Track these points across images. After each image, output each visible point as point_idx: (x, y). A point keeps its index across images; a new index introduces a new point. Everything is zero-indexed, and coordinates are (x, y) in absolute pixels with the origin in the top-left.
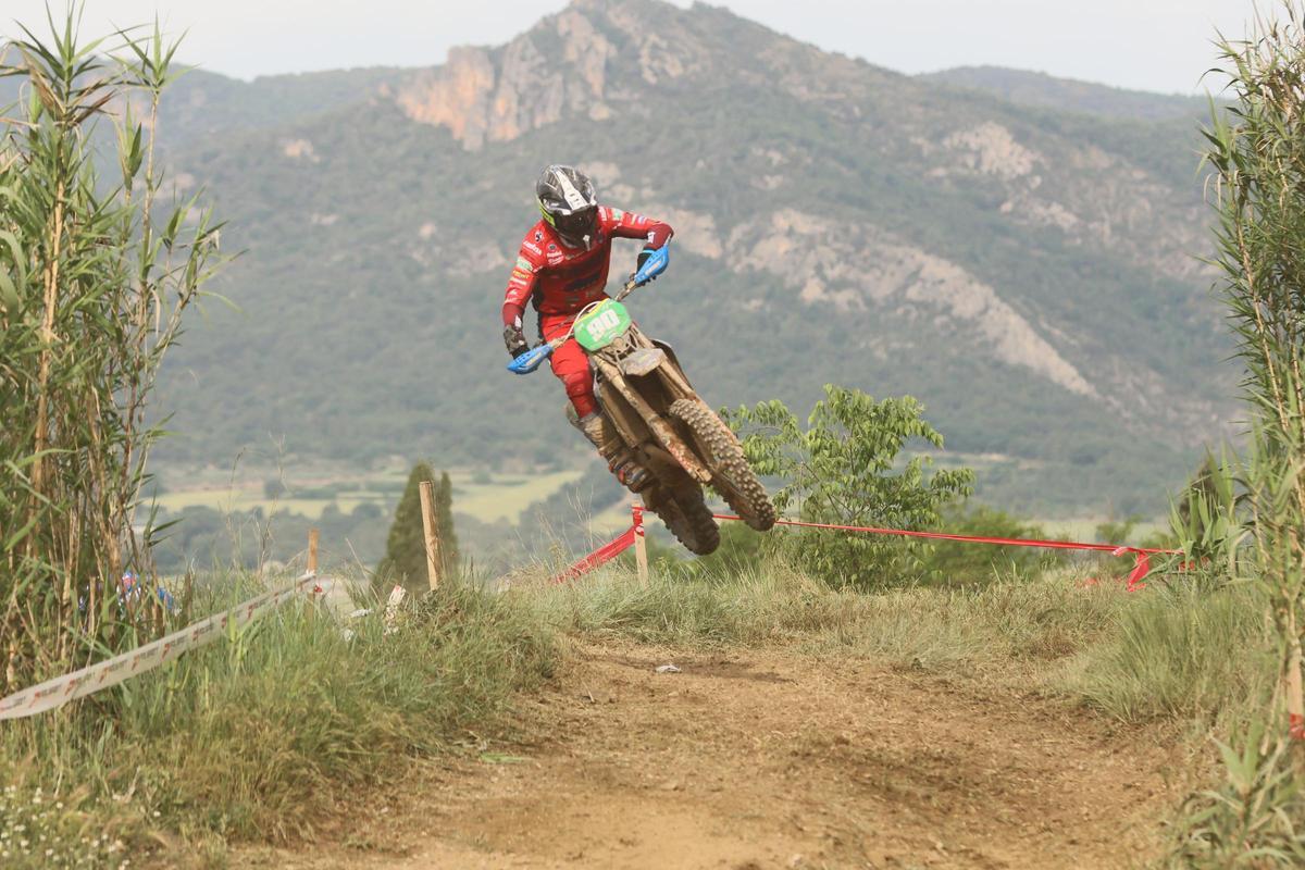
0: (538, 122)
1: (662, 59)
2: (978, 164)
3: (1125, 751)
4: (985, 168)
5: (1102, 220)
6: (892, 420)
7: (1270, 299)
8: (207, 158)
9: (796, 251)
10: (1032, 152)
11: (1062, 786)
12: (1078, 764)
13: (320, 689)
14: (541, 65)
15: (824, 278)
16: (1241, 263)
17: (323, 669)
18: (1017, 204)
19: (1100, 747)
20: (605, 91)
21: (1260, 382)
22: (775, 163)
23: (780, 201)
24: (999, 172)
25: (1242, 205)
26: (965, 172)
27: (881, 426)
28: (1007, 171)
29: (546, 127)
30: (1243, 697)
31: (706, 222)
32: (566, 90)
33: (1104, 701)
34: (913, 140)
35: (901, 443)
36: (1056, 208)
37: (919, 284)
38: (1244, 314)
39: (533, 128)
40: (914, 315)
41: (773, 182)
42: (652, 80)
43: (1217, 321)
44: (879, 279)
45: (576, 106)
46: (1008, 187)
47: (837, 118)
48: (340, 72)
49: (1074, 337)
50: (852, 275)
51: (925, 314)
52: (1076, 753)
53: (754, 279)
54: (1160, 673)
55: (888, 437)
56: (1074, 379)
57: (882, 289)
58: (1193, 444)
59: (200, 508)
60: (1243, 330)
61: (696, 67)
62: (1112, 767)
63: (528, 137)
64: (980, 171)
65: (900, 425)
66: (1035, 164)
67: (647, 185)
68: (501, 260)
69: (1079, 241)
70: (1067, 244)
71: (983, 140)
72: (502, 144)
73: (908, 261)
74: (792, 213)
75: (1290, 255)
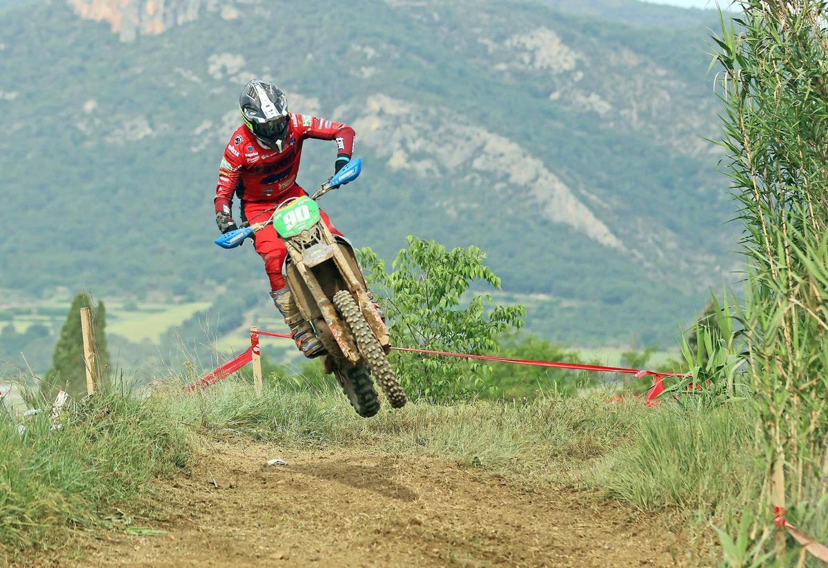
0: (181, 20)
2: (533, 60)
3: (642, 534)
4: (538, 65)
5: (631, 108)
6: (460, 265)
7: (765, 173)
9: (386, 128)
10: (577, 52)
11: (591, 562)
12: (604, 544)
15: (407, 151)
16: (742, 144)
18: (563, 94)
19: (622, 531)
21: (755, 240)
22: (369, 57)
23: (374, 88)
24: (549, 68)
25: (744, 97)
26: (521, 67)
27: (451, 270)
28: (555, 67)
29: (186, 24)
30: (737, 492)
31: (313, 103)
33: (626, 494)
34: (480, 40)
35: (467, 284)
36: (594, 98)
37: (483, 157)
38: (743, 185)
39: (176, 25)
40: (478, 181)
41: (368, 72)
43: (721, 191)
44: (450, 152)
45: (210, 8)
46: (556, 80)
47: (420, 22)
49: (606, 202)
50: (430, 149)
51: (487, 181)
52: (603, 535)
54: (671, 472)
55: (456, 279)
56: (605, 235)
57: (453, 160)
58: (700, 289)
60: (742, 198)
62: (631, 547)
63: (172, 32)
64: (534, 67)
65: (466, 269)
66: (578, 61)
67: (266, 73)
68: (148, 131)
69: (612, 125)
70: (602, 126)
71: (537, 42)
72: (151, 37)
73: (475, 138)
74: (382, 97)
75: (781, 138)
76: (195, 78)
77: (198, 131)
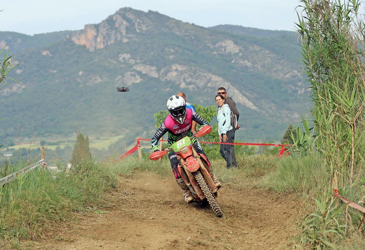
0: (109, 43)
1: (141, 26)
2: (225, 50)
3: (283, 203)
4: (227, 51)
5: (258, 64)
6: (209, 113)
7: (317, 71)
8: (22, 56)
9: (178, 75)
10: (239, 47)
12: (269, 207)
13: (46, 193)
14: (109, 29)
15: (186, 82)
16: (309, 61)
17: (47, 187)
18: (236, 60)
19: (275, 202)
20: (126, 35)
22: (172, 52)
23: (174, 62)
24: (231, 52)
25: (308, 45)
26: (221, 53)
27: (206, 114)
28: (233, 52)
29: (111, 44)
30: (316, 186)
31: (154, 68)
32: (116, 35)
33: (276, 189)
34: (208, 44)
35: (212, 119)
36: (246, 61)
37: (211, 82)
38: (310, 76)
39: (108, 45)
40: (210, 91)
41: (171, 57)
42: (139, 31)
44: (200, 82)
45: (119, 39)
46: (233, 56)
47: (188, 40)
48: (56, 32)
49: (252, 95)
50: (193, 81)
51: (213, 90)
52: (269, 204)
53: (168, 83)
54: (292, 179)
55: (208, 117)
56: (252, 106)
57: (201, 84)
58: (284, 122)
59: (24, 149)
61: (150, 27)
62: (279, 208)
63: (107, 47)
64: (226, 52)
65: (211, 113)
66: (240, 50)
67: (138, 59)
68: (100, 80)
69: (252, 70)
70: (249, 70)
71: (226, 44)
72: (100, 50)
73: (208, 77)
74: (177, 65)
75: (322, 58)
76: (115, 62)
77: (117, 79)
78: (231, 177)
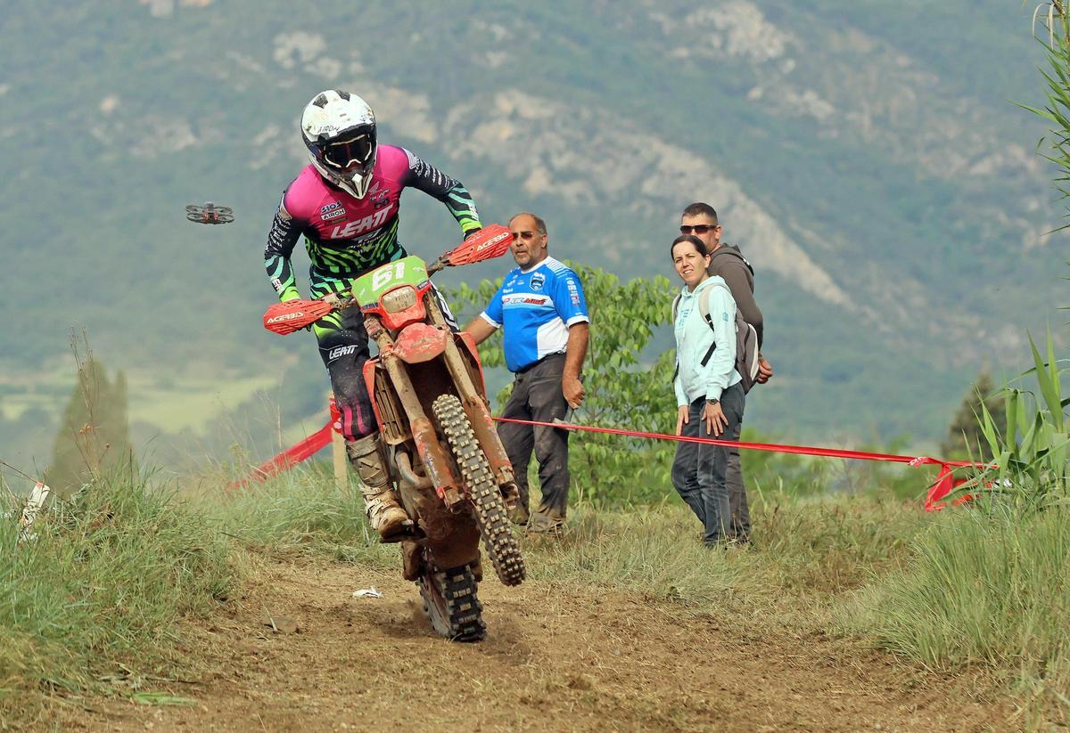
2: (725, 44)
3: (932, 707)
4: (732, 49)
5: (862, 110)
6: (641, 305)
9: (520, 137)
10: (786, 33)
12: (875, 721)
15: (550, 168)
18: (767, 91)
19: (900, 702)
22: (498, 38)
23: (505, 81)
26: (708, 53)
27: (627, 312)
28: (756, 53)
31: (420, 102)
33: (906, 646)
34: (652, 16)
35: (650, 333)
36: (810, 96)
37: (656, 177)
40: (649, 212)
41: (496, 59)
44: (611, 171)
46: (757, 71)
49: (827, 241)
50: (582, 165)
51: (661, 211)
52: (871, 708)
54: (978, 610)
55: (635, 325)
56: (826, 286)
57: (616, 182)
58: (957, 363)
62: (917, 726)
63: (224, 3)
64: (727, 53)
65: (650, 309)
66: (788, 46)
67: (356, 60)
68: (190, 139)
69: (835, 133)
70: (822, 135)
71: (730, 18)
72: (195, 10)
73: (644, 151)
74: (516, 93)
76: (256, 67)
77: (260, 139)
78: (719, 584)
